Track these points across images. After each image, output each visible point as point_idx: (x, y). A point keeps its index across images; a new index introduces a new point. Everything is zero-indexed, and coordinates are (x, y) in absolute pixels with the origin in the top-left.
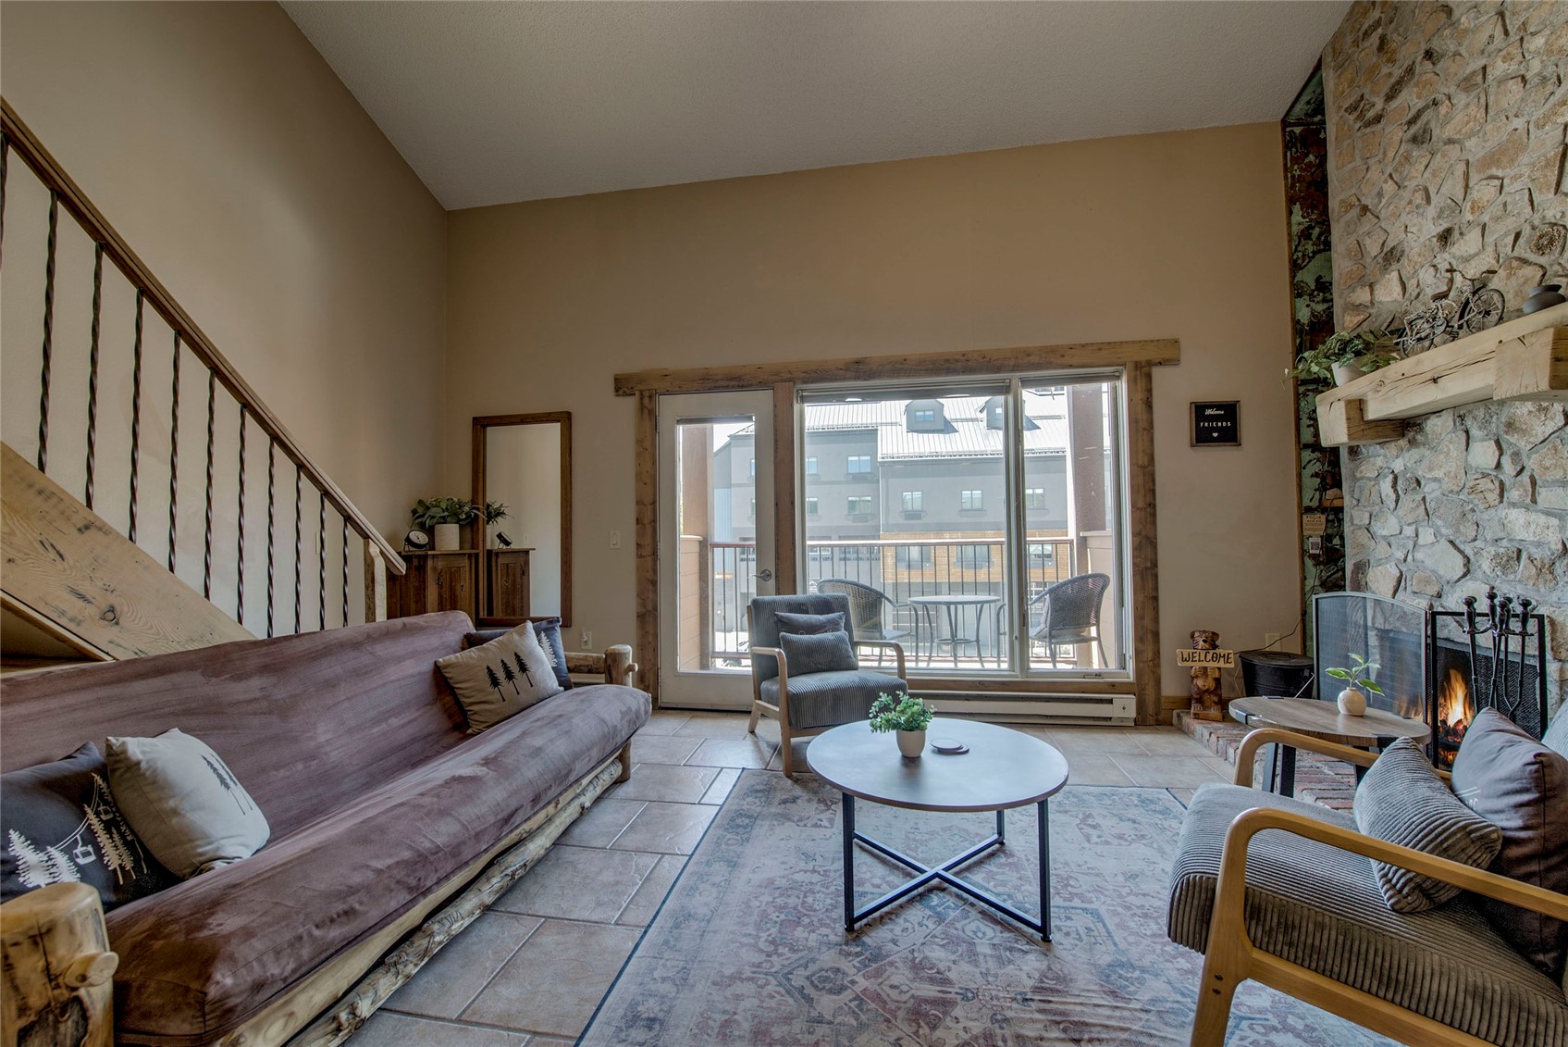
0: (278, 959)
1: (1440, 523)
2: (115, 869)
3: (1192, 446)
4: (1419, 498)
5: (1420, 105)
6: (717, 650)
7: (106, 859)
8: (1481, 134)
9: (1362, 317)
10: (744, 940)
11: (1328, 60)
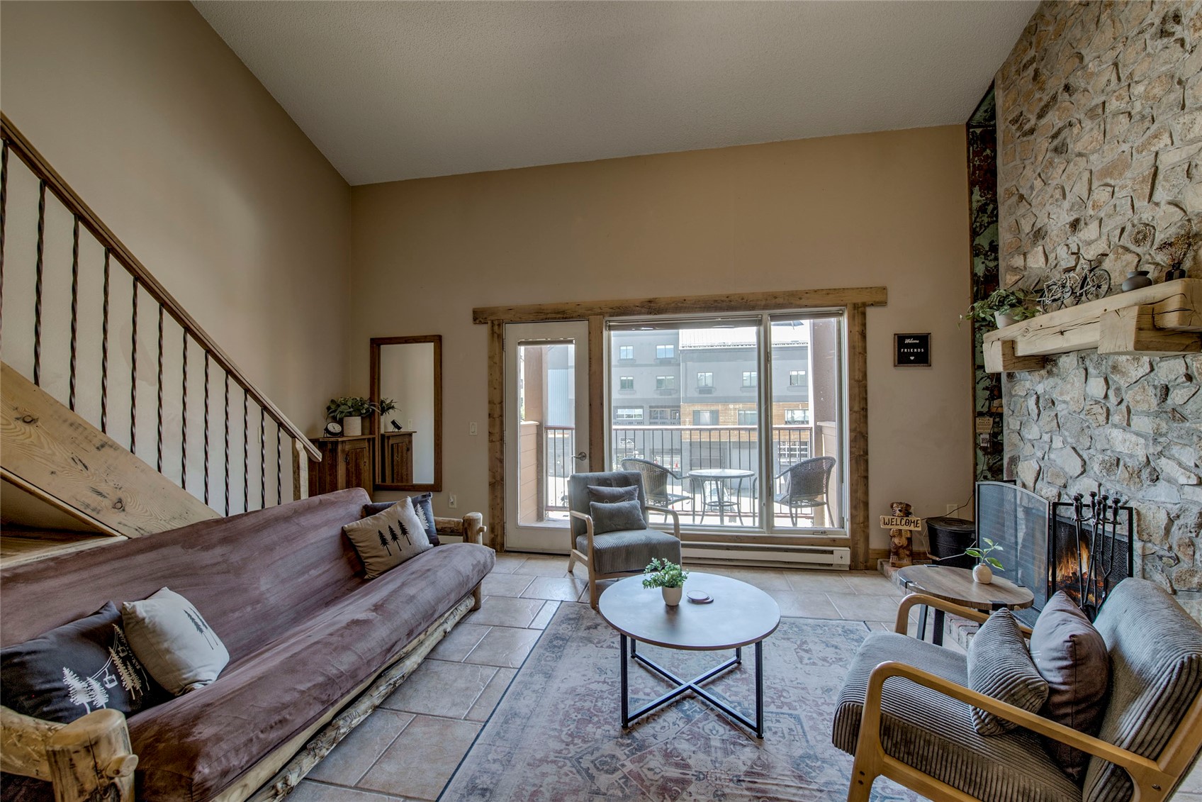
0: (237, 755)
1: (1067, 434)
2: (130, 690)
3: (895, 366)
4: (1053, 414)
5: (1061, 125)
6: (550, 504)
7: (124, 683)
8: (1101, 152)
9: (1018, 277)
10: (552, 733)
11: (999, 82)
